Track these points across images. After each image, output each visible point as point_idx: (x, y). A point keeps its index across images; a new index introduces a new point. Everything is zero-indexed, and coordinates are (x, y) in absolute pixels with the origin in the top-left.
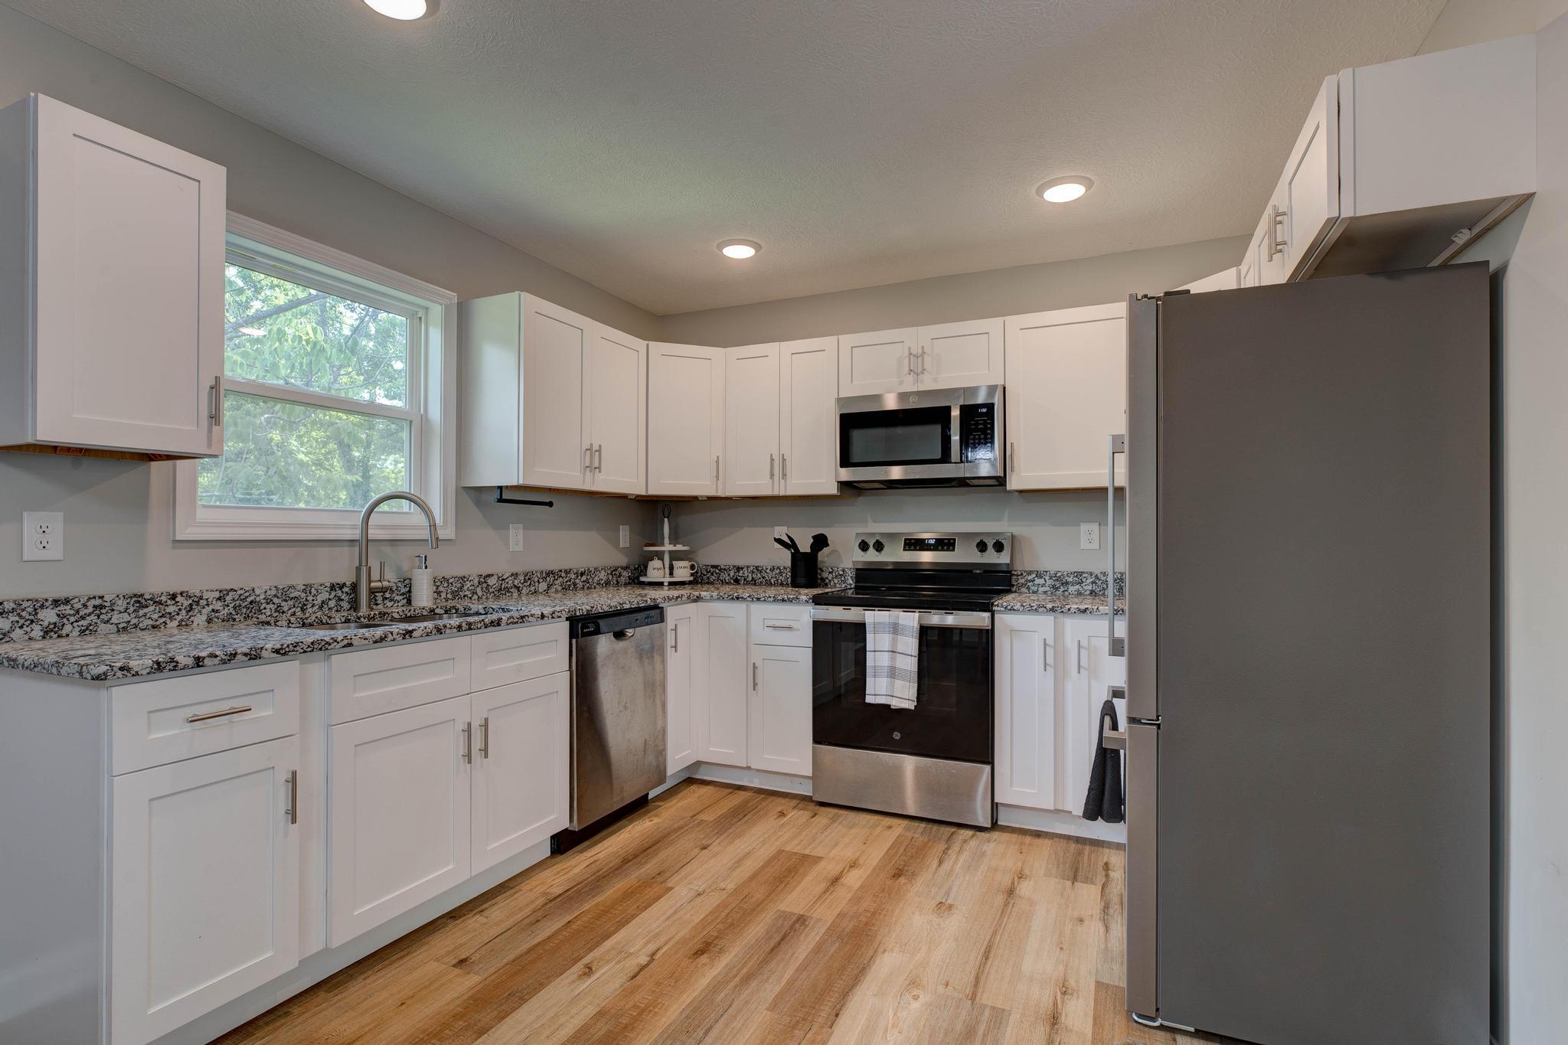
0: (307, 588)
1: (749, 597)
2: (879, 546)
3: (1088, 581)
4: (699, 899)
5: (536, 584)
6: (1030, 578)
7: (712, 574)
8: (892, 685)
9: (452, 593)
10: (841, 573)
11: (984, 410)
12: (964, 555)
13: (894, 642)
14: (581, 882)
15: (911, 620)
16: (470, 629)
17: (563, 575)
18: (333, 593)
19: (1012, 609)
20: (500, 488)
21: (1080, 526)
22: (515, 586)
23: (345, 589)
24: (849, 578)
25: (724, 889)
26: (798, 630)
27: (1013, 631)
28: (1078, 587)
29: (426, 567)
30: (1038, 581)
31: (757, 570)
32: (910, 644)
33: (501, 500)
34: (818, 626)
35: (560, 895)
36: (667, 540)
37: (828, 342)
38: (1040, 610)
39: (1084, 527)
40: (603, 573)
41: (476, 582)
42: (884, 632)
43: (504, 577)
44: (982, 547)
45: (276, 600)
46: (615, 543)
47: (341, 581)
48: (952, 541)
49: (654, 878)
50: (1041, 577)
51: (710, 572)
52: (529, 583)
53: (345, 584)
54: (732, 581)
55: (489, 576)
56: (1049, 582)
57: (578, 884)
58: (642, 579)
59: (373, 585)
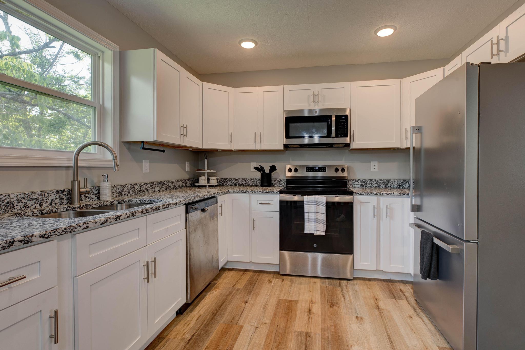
0: (43, 193)
1: (251, 191)
2: (296, 170)
3: (374, 183)
4: (258, 331)
5: (155, 187)
6: (353, 182)
7: (224, 182)
8: (317, 226)
9: (119, 193)
10: (280, 181)
11: (344, 117)
12: (330, 173)
13: (317, 209)
14: (198, 330)
15: (323, 199)
16: (147, 212)
17: (166, 183)
18: (58, 195)
19: (361, 194)
20: (143, 142)
21: (371, 162)
22: (146, 189)
23: (65, 193)
24: (283, 183)
25: (266, 323)
26: (273, 204)
27: (361, 203)
28: (371, 185)
29: (108, 181)
30: (356, 183)
31: (244, 180)
32: (323, 209)
33: (143, 148)
34: (281, 202)
35: (191, 339)
36: (206, 168)
37: (280, 88)
38: (372, 194)
39: (372, 163)
40: (181, 182)
41: (129, 187)
42: (312, 205)
43: (142, 185)
44: (337, 170)
45: (23, 201)
46: (184, 169)
47: (61, 188)
48: (325, 168)
49: (231, 322)
50: (357, 182)
51: (223, 181)
52: (152, 187)
53: (64, 190)
54: (233, 185)
55: (135, 184)
56: (360, 183)
57: (197, 331)
58: (197, 184)
59: (81, 190)
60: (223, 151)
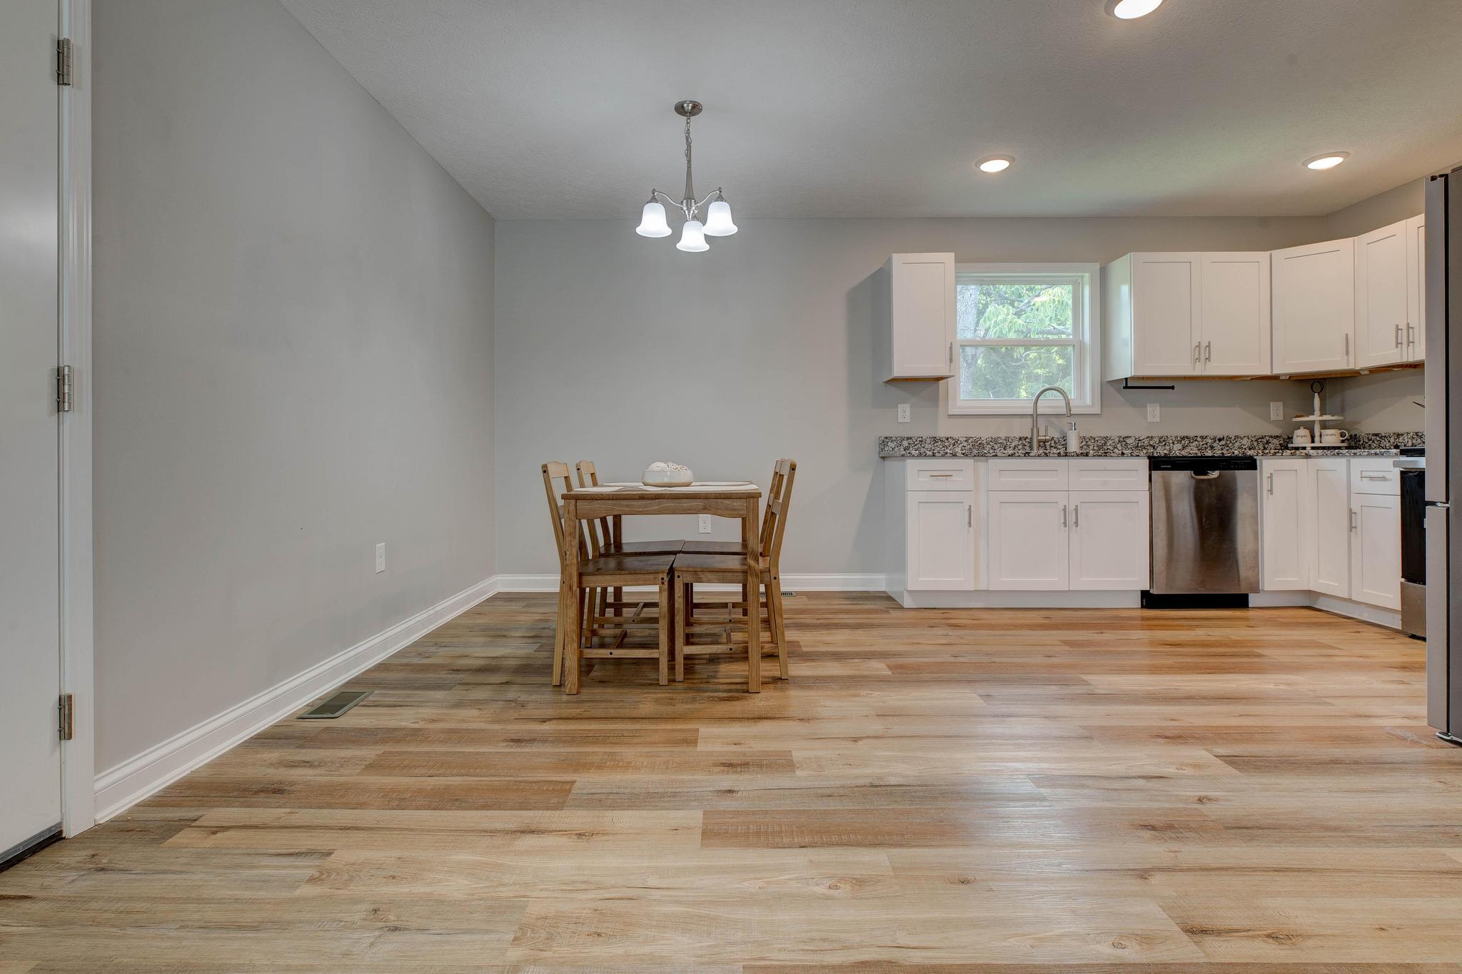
0: (1007, 439)
5: (1171, 445)
9: (1098, 446)
16: (1066, 456)
17: (1199, 439)
18: (1021, 442)
20: (1126, 379)
22: (1151, 445)
23: (1027, 440)
26: (1391, 480)
29: (1075, 429)
33: (1126, 387)
36: (1317, 412)
40: (1246, 439)
41: (1117, 440)
43: (1141, 439)
45: (991, 443)
46: (1266, 417)
47: (1022, 435)
52: (1163, 444)
53: (1027, 437)
55: (1128, 437)
58: (1290, 445)
59: (1039, 438)
60: (1375, 371)
